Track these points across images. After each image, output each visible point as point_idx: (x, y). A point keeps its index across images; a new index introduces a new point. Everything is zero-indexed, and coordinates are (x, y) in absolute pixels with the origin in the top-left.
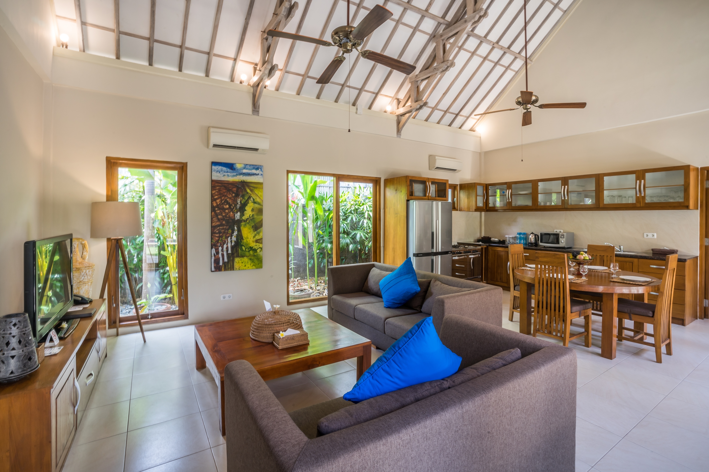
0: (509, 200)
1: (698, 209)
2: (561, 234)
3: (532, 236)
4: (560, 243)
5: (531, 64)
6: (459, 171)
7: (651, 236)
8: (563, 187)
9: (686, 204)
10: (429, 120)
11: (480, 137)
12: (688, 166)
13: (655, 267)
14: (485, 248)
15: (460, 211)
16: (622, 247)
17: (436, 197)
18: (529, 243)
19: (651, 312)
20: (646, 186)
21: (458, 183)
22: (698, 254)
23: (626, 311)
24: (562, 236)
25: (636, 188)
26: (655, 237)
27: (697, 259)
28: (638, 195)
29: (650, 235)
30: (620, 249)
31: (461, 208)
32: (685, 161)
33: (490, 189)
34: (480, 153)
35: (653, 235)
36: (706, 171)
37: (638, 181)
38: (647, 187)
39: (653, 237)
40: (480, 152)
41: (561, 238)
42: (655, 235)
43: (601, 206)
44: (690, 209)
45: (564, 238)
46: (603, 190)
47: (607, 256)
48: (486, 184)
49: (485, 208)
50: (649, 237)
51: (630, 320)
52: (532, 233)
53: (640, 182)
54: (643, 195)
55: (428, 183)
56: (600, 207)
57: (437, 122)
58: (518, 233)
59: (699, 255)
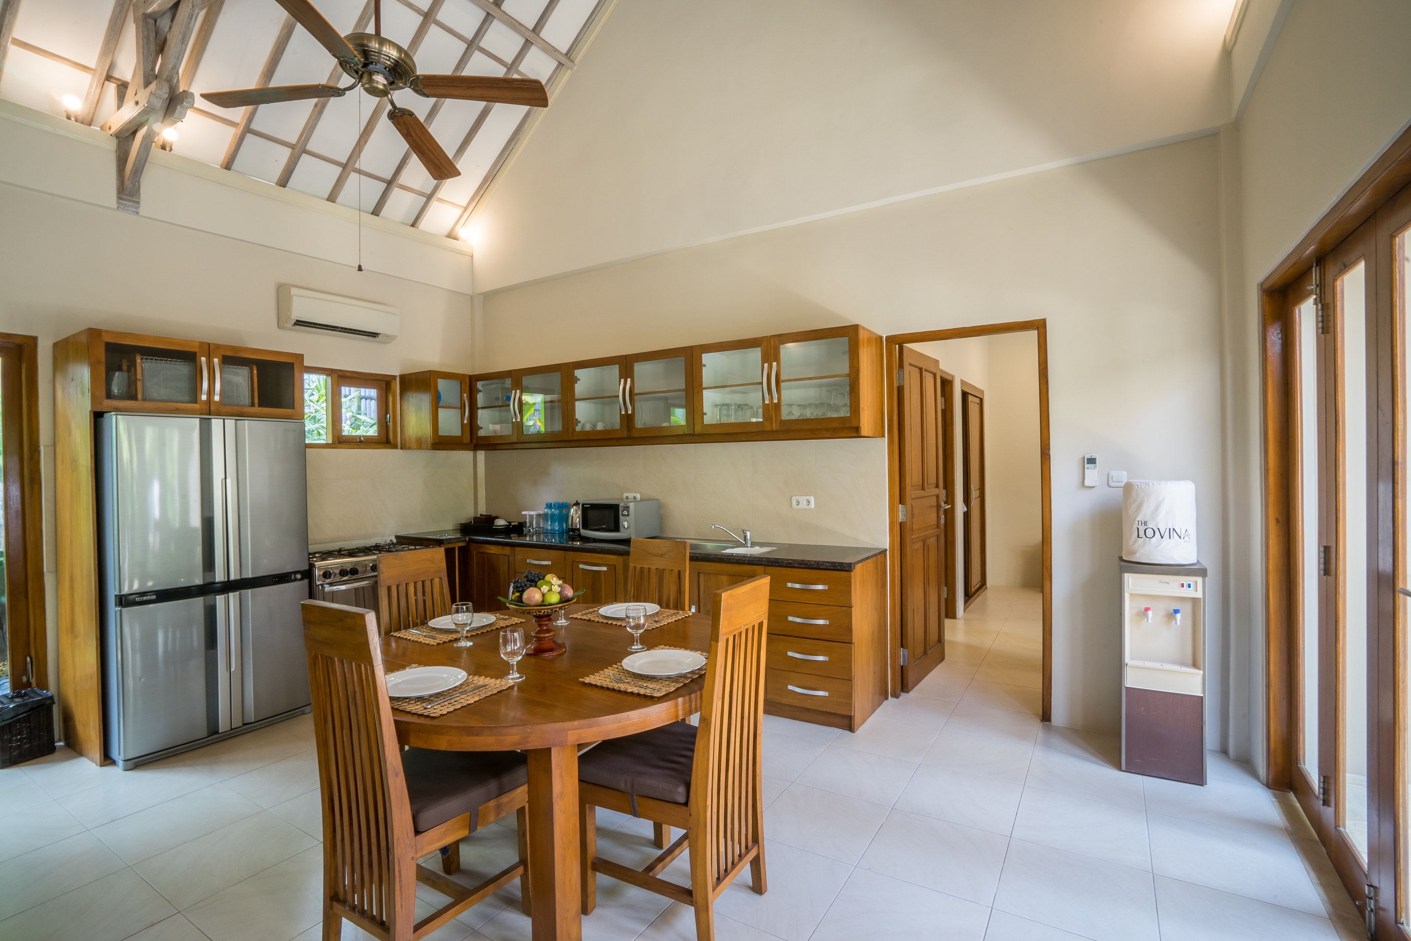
0: (516, 419)
1: (883, 436)
2: (622, 504)
3: (576, 511)
4: (621, 528)
5: (572, 69)
6: (389, 339)
7: (805, 503)
8: (622, 380)
9: (854, 424)
10: (289, 184)
11: (472, 256)
12: (855, 328)
13: (797, 586)
14: (459, 548)
15: (401, 449)
16: (748, 533)
17: (253, 405)
18: (569, 529)
19: (681, 789)
20: (782, 378)
21: (396, 371)
22: (886, 543)
23: (622, 786)
24: (624, 510)
25: (761, 383)
26: (812, 505)
27: (885, 555)
28: (767, 402)
29: (803, 504)
30: (745, 539)
31: (403, 440)
32: (850, 317)
33: (480, 391)
34: (472, 297)
35: (809, 502)
36: (897, 346)
37: (766, 365)
38: (783, 381)
39: (808, 507)
40: (471, 293)
41: (623, 515)
42: (812, 499)
43: (698, 429)
44: (862, 434)
45: (628, 515)
46: (701, 388)
47: (672, 570)
48: (470, 377)
49: (467, 439)
50: (800, 506)
51: (634, 816)
52: (577, 504)
53: (770, 368)
54: (775, 401)
55: (203, 359)
56: (696, 433)
57: (326, 196)
58: (547, 505)
59: (888, 548)
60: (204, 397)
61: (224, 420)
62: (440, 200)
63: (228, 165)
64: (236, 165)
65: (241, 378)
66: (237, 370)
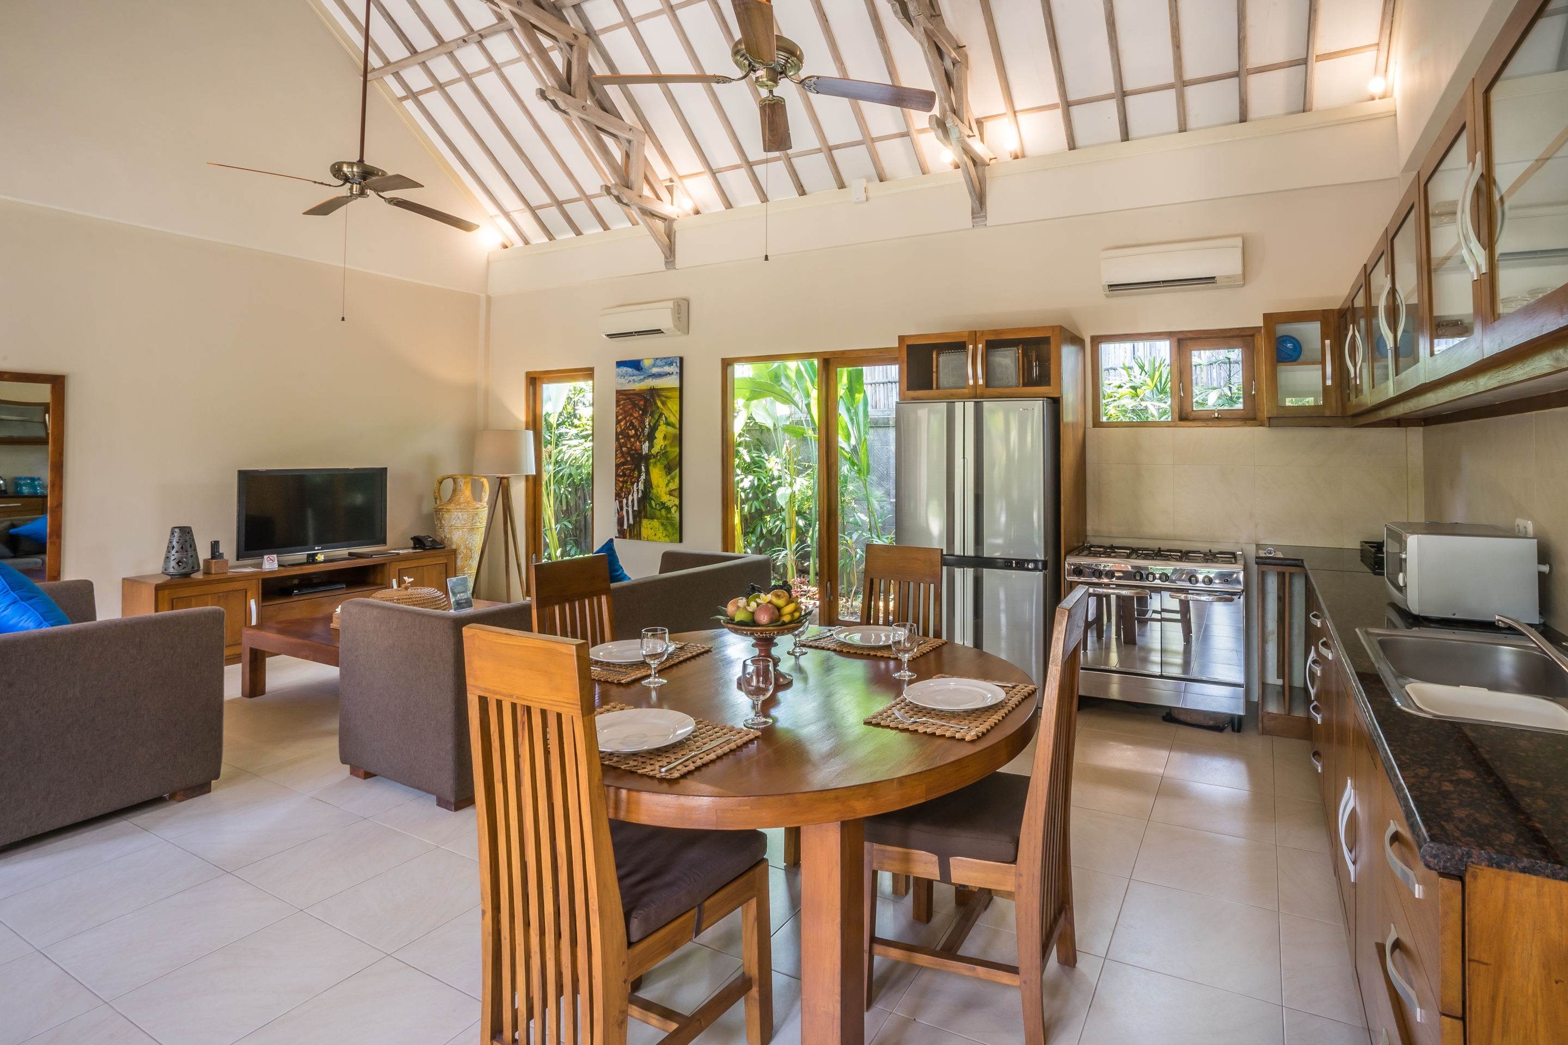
55: (971, 346)
60: (971, 382)
61: (964, 402)
62: (1321, 58)
63: (1072, 146)
64: (1079, 141)
65: (1007, 360)
66: (1006, 352)
